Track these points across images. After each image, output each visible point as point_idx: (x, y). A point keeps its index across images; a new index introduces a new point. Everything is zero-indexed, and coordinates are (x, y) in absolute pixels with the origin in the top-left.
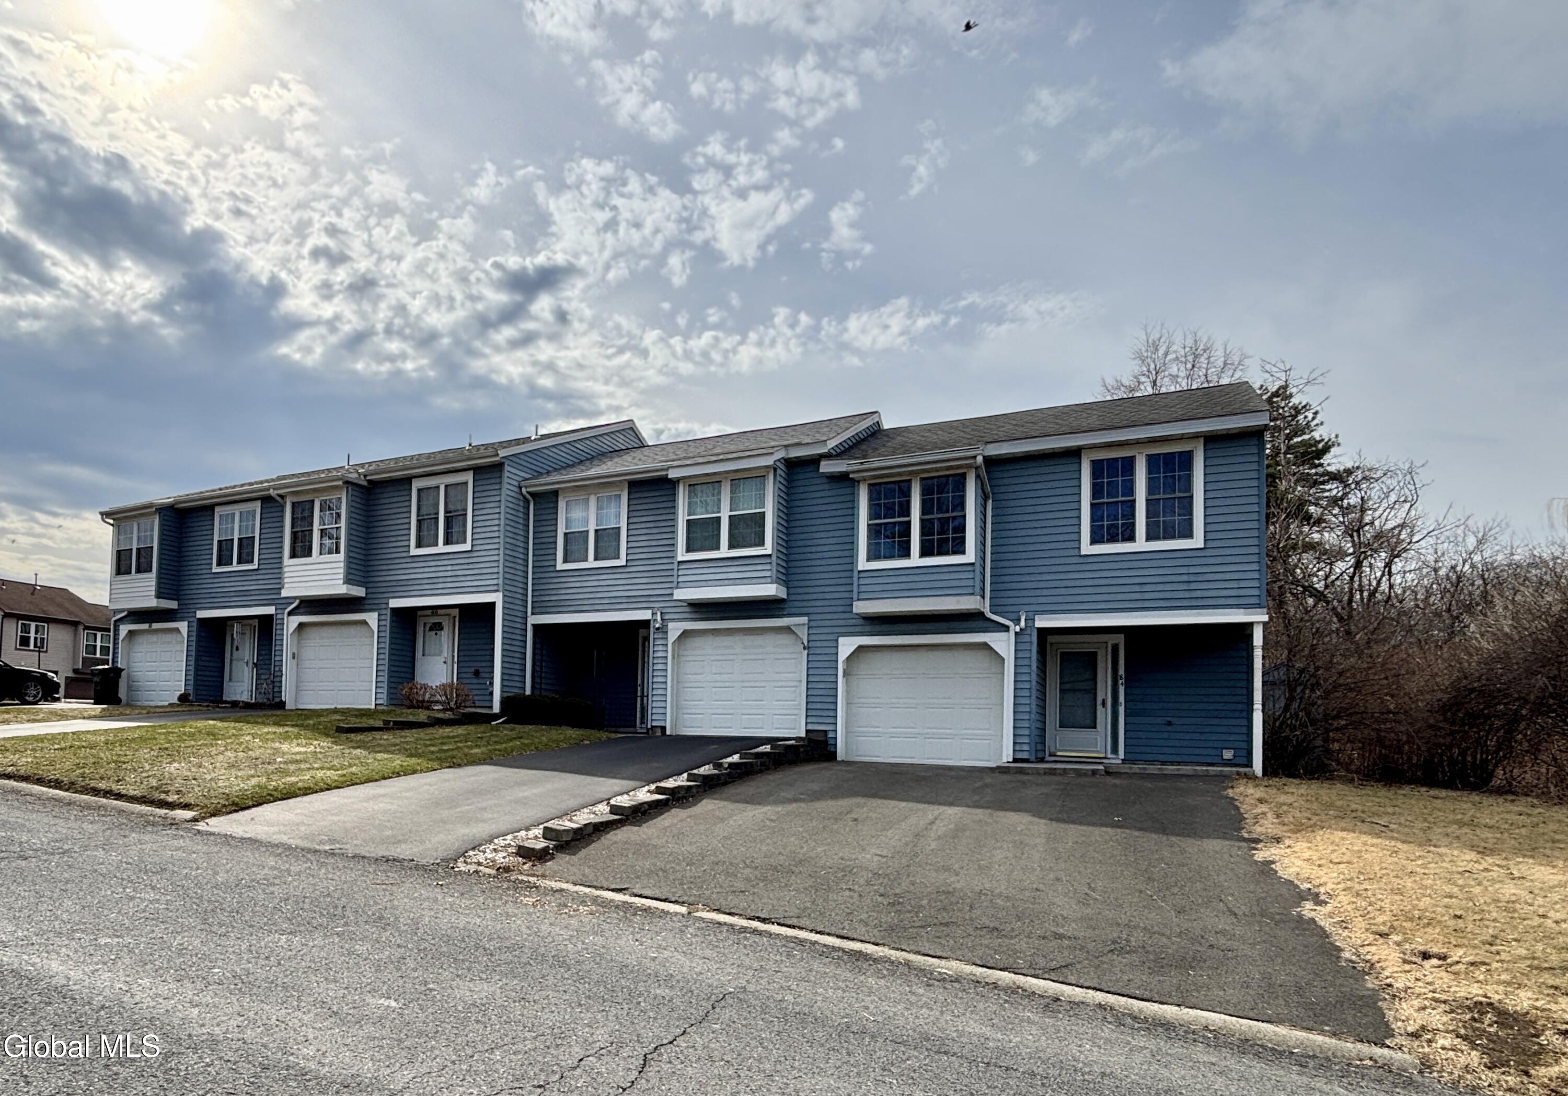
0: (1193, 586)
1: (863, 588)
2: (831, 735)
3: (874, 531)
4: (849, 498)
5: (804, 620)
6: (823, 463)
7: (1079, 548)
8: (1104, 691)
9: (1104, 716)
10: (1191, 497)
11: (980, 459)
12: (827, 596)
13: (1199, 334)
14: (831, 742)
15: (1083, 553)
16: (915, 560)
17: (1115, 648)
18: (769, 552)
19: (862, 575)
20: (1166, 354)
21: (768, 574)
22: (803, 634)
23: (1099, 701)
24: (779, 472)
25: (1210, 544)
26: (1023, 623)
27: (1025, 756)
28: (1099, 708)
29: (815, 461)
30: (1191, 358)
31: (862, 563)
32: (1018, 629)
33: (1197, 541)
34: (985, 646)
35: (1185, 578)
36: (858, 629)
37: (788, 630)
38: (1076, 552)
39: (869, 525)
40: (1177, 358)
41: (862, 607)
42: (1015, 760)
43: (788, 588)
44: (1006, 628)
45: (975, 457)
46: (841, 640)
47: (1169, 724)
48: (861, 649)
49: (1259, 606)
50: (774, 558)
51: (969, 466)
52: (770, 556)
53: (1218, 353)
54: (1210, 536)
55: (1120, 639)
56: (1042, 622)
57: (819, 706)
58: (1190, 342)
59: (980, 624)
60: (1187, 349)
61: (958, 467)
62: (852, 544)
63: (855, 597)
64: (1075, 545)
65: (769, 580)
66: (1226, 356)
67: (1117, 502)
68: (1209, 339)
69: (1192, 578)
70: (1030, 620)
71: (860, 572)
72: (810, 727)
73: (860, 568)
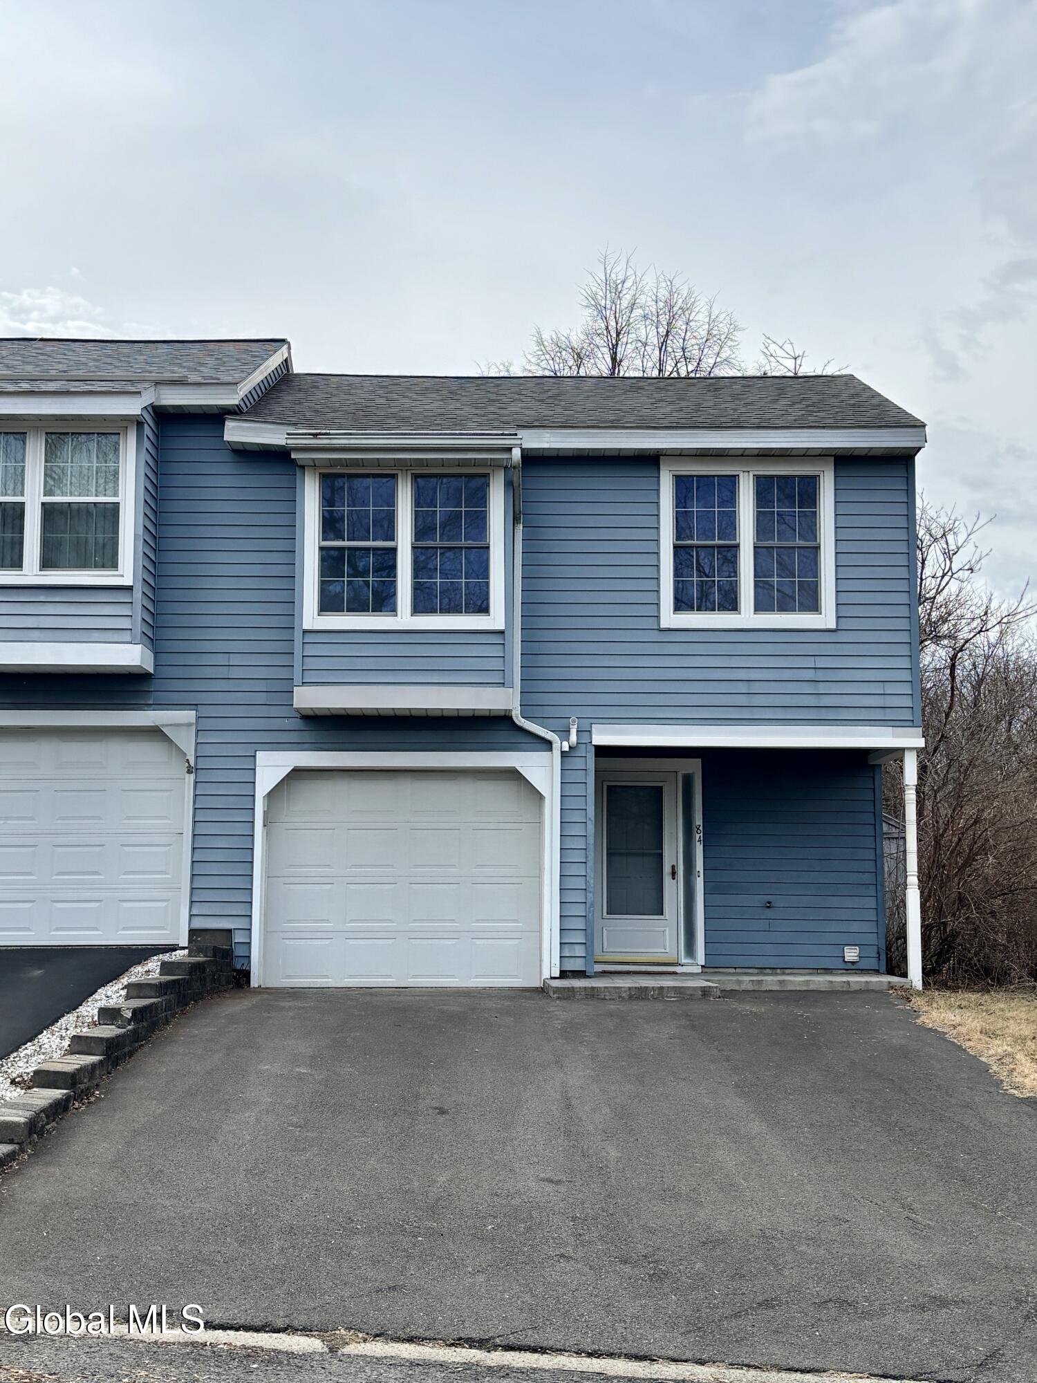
0: (822, 688)
1: (311, 664)
2: (238, 938)
3: (331, 562)
4: (283, 495)
5: (189, 716)
6: (230, 425)
7: (658, 617)
8: (673, 853)
9: (673, 892)
10: (817, 548)
11: (516, 454)
12: (235, 673)
13: (677, 283)
14: (239, 951)
15: (664, 624)
16: (404, 618)
17: (688, 781)
18: (127, 581)
19: (308, 638)
20: (632, 307)
21: (125, 623)
22: (187, 741)
23: (667, 869)
24: (147, 431)
25: (846, 624)
26: (573, 738)
27: (578, 965)
28: (667, 878)
29: (215, 418)
30: (664, 320)
31: (311, 616)
32: (566, 747)
33: (826, 618)
34: (513, 775)
35: (810, 675)
36: (293, 737)
37: (155, 733)
38: (650, 623)
39: (321, 549)
40: (645, 317)
41: (311, 698)
42: (564, 974)
43: (156, 653)
44: (548, 745)
45: (509, 450)
46: (261, 756)
47: (769, 905)
48: (298, 774)
49: (911, 723)
50: (138, 594)
51: (495, 464)
52: (130, 588)
53: (700, 317)
54: (846, 611)
55: (694, 767)
56: (604, 736)
57: (216, 882)
58: (663, 294)
59: (504, 735)
60: (661, 305)
61: (475, 463)
62: (291, 579)
63: (297, 678)
64: (650, 610)
65: (127, 636)
66: (712, 322)
67: (713, 547)
68: (690, 293)
69: (820, 675)
70: (584, 732)
71: (305, 632)
72: (199, 924)
73: (306, 627)
